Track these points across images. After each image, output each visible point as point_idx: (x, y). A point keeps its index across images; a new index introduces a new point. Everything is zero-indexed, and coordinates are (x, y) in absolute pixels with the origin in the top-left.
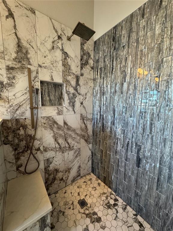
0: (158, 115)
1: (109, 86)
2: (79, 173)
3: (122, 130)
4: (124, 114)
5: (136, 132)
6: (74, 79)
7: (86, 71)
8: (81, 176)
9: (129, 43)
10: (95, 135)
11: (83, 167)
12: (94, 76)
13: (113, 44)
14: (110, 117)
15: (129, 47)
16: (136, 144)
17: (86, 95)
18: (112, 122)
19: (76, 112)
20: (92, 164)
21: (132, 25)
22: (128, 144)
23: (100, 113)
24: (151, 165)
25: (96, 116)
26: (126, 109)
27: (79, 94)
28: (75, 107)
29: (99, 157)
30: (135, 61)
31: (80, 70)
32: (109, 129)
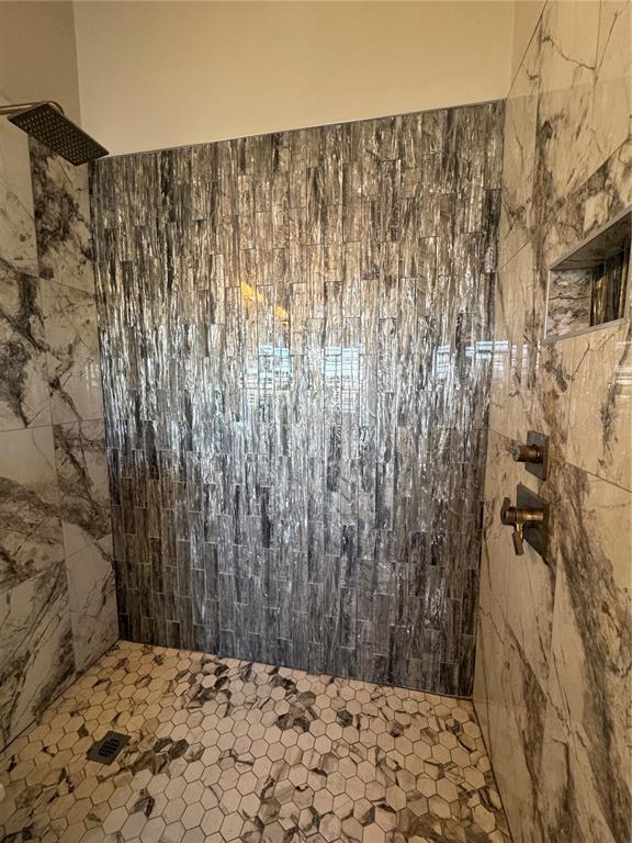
0: (295, 409)
1: (163, 329)
2: (67, 662)
3: (218, 459)
4: (218, 413)
5: (253, 458)
6: (11, 284)
7: (63, 263)
8: (78, 669)
9: (213, 220)
10: (125, 498)
11: (83, 634)
12: (99, 283)
13: (164, 202)
14: (175, 427)
15: (214, 230)
16: (257, 488)
17: (70, 353)
18: (183, 441)
19: (30, 418)
20: (121, 607)
21: (217, 175)
22: (238, 493)
23: (137, 416)
24: (293, 527)
25: (120, 431)
26: (223, 399)
27: (40, 348)
28: (26, 400)
29: (146, 570)
30: (235, 271)
31: (36, 255)
32: (176, 466)
